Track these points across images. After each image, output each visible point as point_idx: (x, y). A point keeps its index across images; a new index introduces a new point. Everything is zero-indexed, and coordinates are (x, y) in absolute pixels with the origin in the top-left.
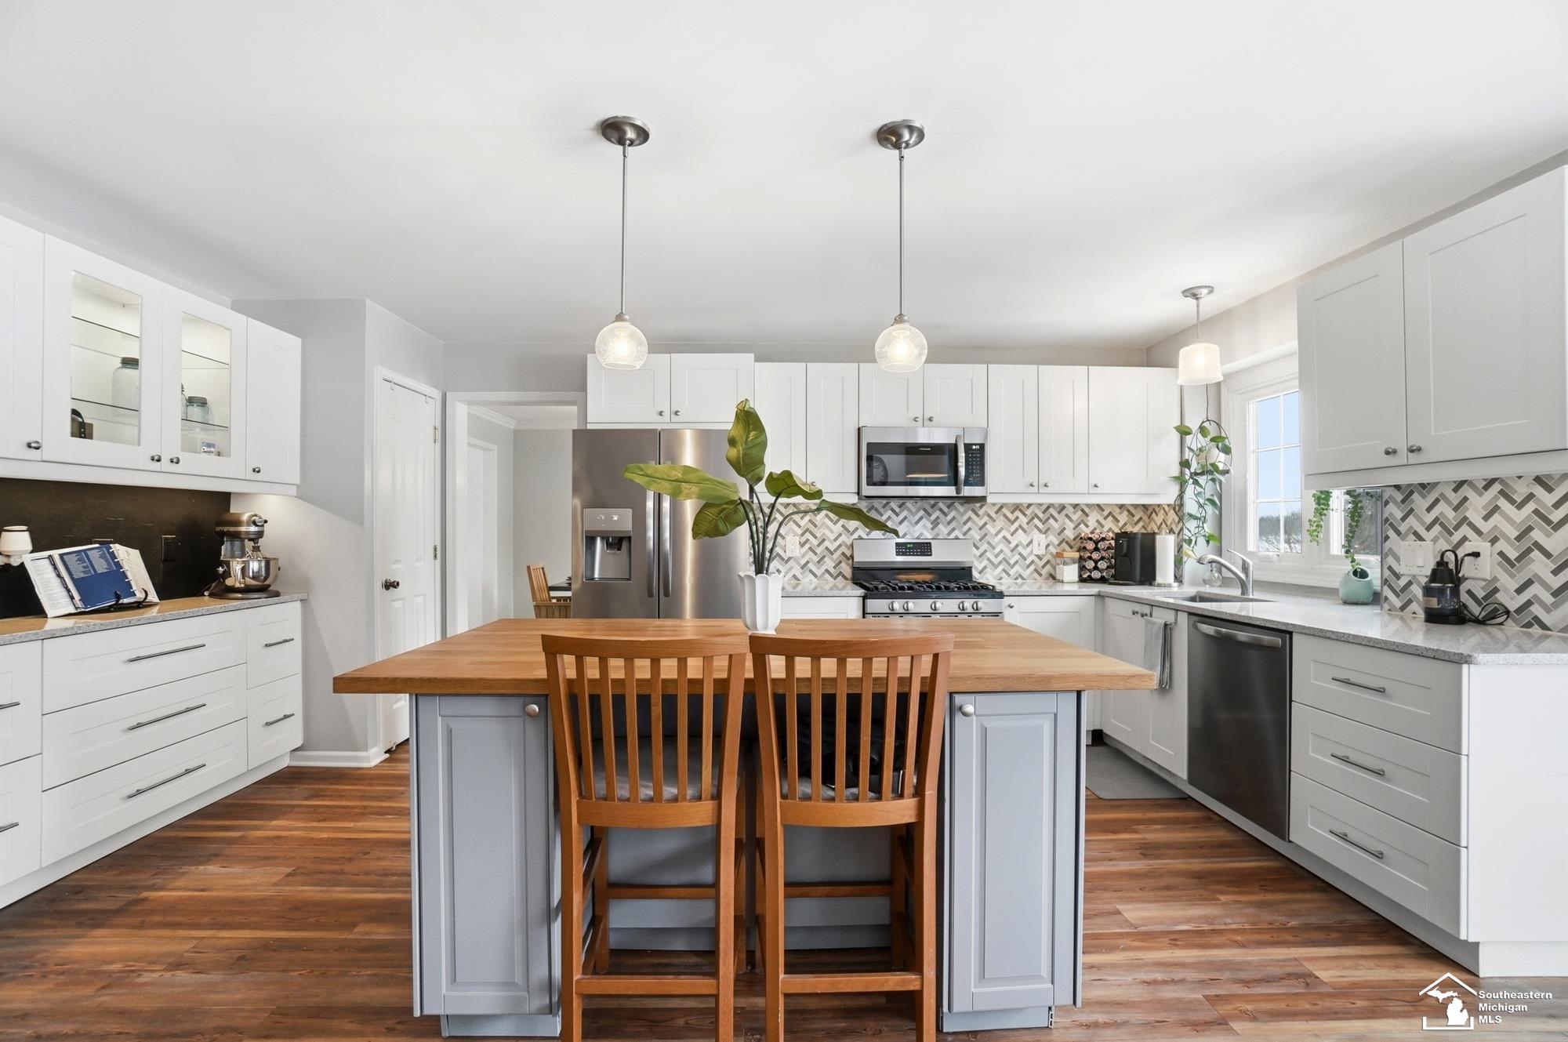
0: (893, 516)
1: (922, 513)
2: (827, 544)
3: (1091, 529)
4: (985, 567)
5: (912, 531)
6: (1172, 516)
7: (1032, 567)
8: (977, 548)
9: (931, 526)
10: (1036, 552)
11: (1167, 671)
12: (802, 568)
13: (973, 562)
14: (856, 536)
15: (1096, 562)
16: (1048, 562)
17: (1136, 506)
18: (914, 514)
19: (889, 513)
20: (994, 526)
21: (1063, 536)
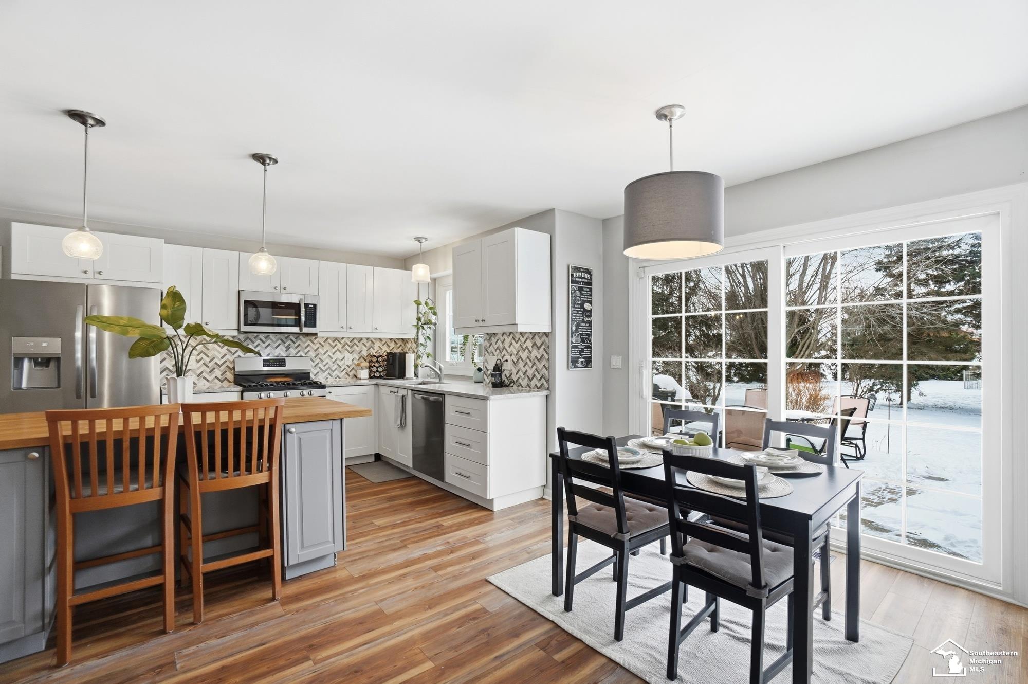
0: (261, 343)
1: (279, 342)
2: (216, 360)
3: (375, 351)
4: (318, 372)
5: (273, 352)
6: (414, 345)
7: (345, 371)
8: (313, 362)
9: (286, 349)
10: (347, 363)
11: (403, 418)
12: (198, 376)
13: (310, 370)
14: (236, 355)
15: (377, 368)
16: (353, 368)
17: (398, 339)
18: (275, 343)
19: (259, 342)
20: (323, 350)
21: (361, 354)
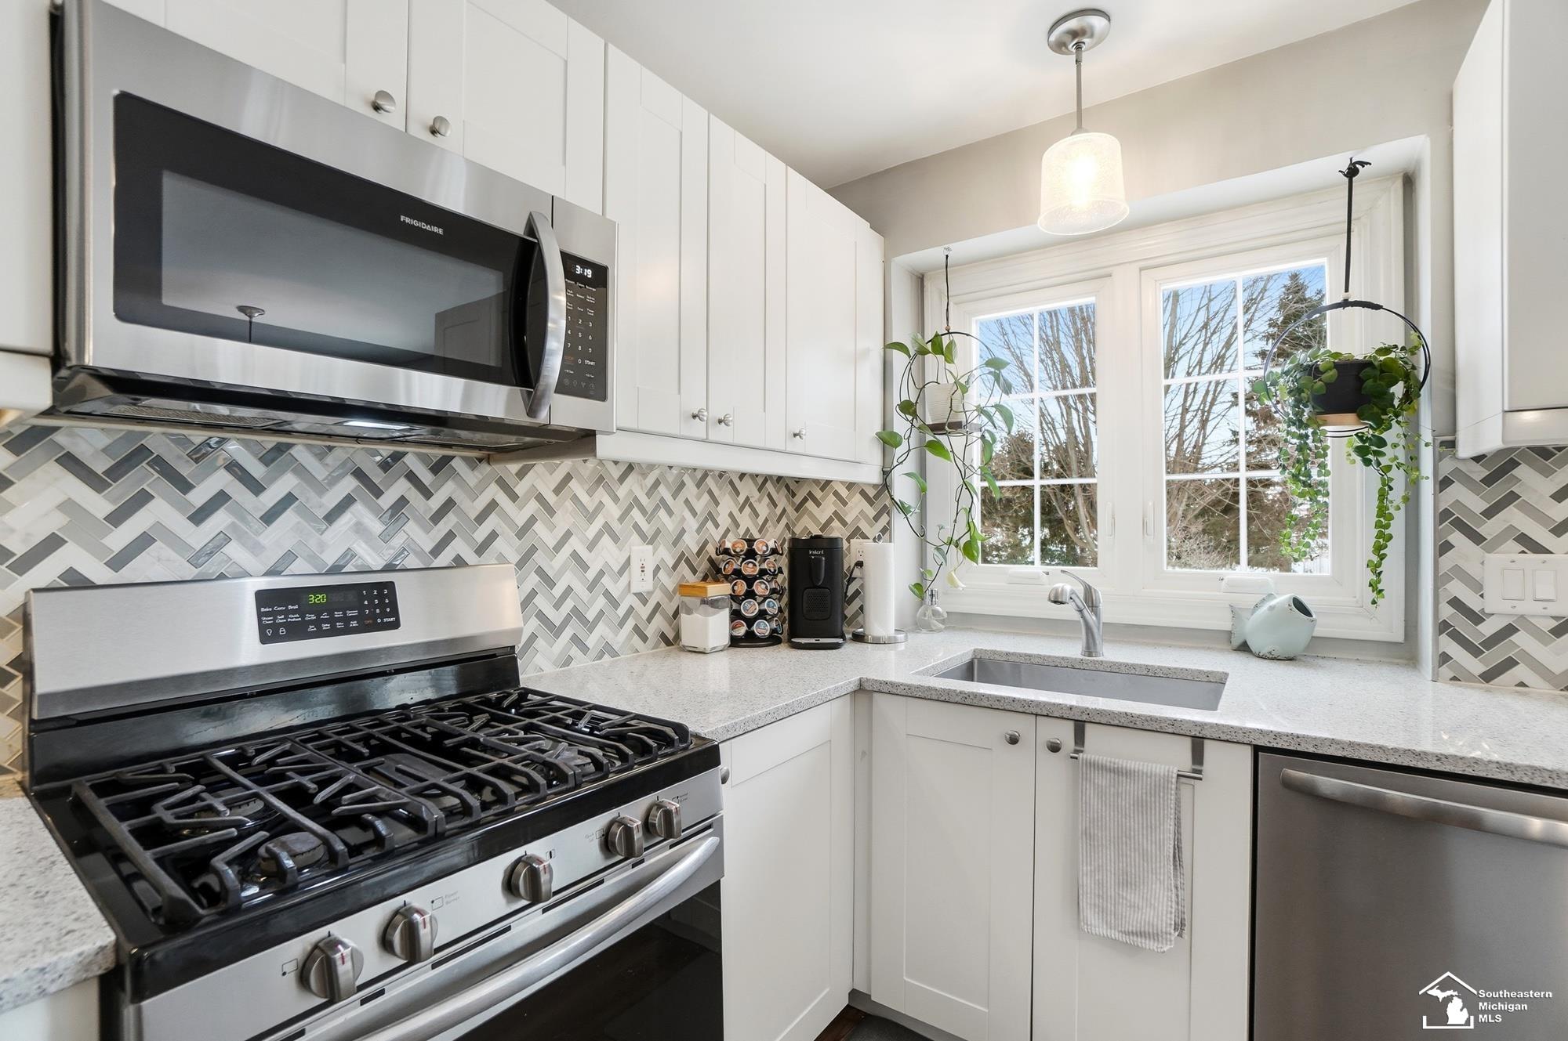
0: (239, 492)
1: (349, 484)
5: (313, 544)
7: (631, 624)
9: (382, 528)
10: (636, 588)
13: (517, 638)
15: (763, 601)
16: (658, 605)
18: (321, 489)
19: (221, 480)
20: (552, 527)
21: (681, 548)
